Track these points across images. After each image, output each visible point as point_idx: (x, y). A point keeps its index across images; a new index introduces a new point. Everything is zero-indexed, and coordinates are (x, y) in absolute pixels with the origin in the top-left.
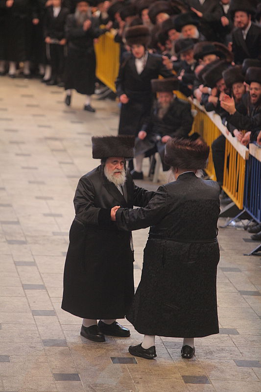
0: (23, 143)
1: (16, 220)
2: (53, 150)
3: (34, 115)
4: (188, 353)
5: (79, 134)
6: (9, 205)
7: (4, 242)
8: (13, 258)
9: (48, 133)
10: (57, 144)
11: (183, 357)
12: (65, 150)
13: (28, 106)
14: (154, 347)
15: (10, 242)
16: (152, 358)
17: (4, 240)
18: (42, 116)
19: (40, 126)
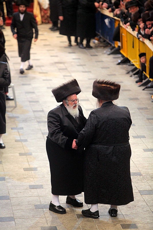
0: (43, 66)
1: (41, 110)
2: (60, 69)
3: (48, 50)
4: (113, 213)
5: (74, 59)
6: (37, 102)
7: (36, 122)
8: (41, 131)
9: (56, 60)
10: (62, 66)
11: (112, 216)
12: (66, 69)
13: (45, 45)
14: (98, 211)
15: (39, 122)
16: (97, 218)
17: (36, 121)
18: (53, 50)
19: (52, 56)
